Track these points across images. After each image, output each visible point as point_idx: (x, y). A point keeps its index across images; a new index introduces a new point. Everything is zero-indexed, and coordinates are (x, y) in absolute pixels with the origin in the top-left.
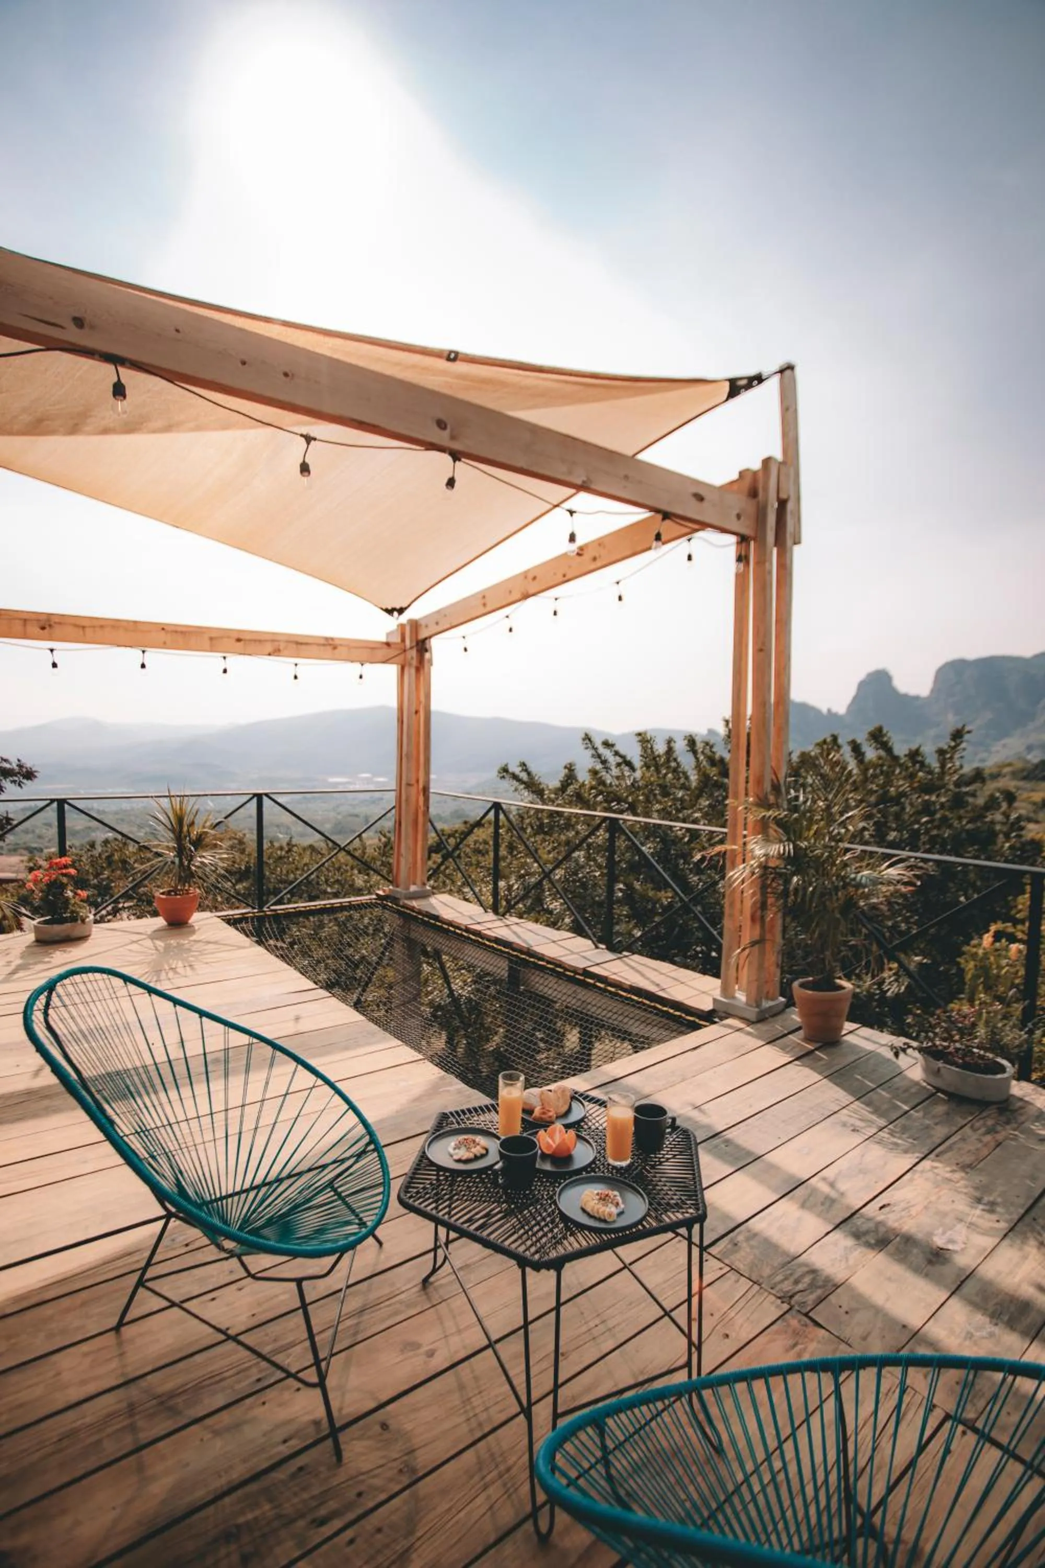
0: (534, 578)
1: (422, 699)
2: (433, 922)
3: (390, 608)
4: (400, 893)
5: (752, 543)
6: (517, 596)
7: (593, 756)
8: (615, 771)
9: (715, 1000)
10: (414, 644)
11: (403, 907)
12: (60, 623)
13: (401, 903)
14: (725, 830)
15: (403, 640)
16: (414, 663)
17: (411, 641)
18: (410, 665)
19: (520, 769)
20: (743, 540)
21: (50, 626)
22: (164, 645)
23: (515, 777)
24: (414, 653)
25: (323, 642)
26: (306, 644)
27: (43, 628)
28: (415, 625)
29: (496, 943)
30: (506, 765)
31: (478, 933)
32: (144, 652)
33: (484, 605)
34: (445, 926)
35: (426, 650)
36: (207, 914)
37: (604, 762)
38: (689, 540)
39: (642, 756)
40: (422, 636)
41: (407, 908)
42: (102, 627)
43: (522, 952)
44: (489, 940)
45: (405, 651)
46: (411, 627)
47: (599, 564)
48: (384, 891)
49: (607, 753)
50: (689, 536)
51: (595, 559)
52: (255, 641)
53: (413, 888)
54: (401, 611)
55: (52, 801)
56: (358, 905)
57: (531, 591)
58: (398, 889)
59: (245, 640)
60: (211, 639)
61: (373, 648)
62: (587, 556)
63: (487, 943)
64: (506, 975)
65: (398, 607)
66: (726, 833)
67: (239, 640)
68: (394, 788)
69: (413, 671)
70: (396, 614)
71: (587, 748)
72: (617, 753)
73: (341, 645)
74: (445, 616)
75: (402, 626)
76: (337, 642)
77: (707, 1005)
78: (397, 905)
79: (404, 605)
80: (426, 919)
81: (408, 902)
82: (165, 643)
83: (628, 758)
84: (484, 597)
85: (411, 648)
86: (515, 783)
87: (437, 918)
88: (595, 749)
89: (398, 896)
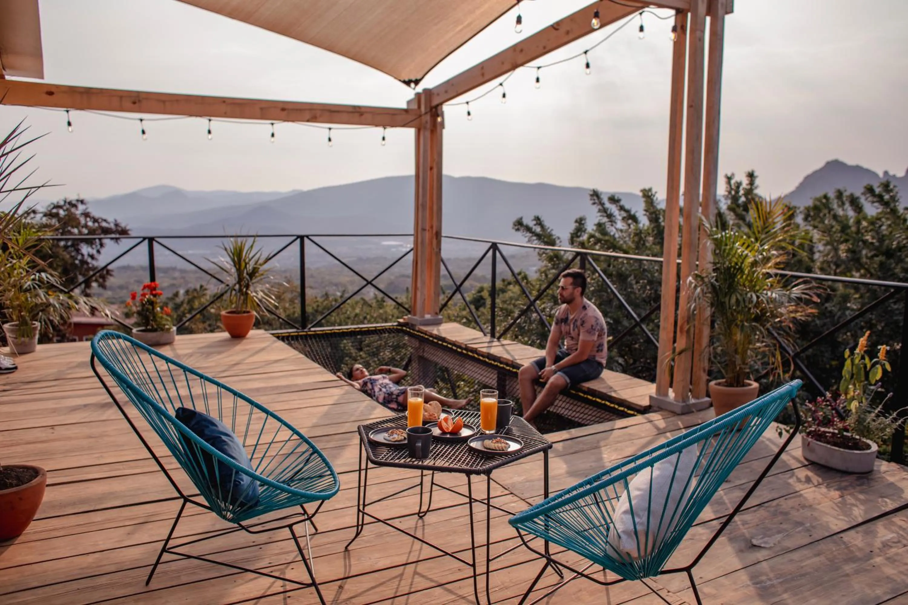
0: (522, 51)
1: (435, 157)
2: (440, 342)
3: (407, 80)
4: (417, 320)
5: (689, 15)
6: (507, 66)
7: (600, 211)
8: (620, 225)
9: (651, 398)
10: (428, 110)
11: (418, 331)
12: (147, 99)
13: (417, 329)
14: (661, 259)
15: (419, 107)
16: (429, 126)
17: (426, 108)
18: (425, 128)
19: (535, 222)
20: (680, 13)
21: (139, 101)
22: (225, 115)
23: (528, 229)
24: (428, 118)
25: (351, 110)
26: (338, 112)
27: (134, 103)
28: (428, 92)
29: (488, 358)
30: (521, 219)
31: (474, 351)
32: (210, 120)
33: (483, 75)
34: (449, 346)
35: (438, 116)
36: (261, 332)
37: (610, 216)
38: (641, 14)
39: (646, 211)
40: (435, 102)
41: (422, 333)
42: (177, 101)
43: (507, 365)
44: (483, 356)
45: (420, 116)
46: (426, 95)
47: (571, 36)
48: (404, 319)
49: (613, 209)
50: (641, 11)
51: (568, 33)
52: (297, 110)
53: (428, 316)
54: (417, 82)
55: (144, 239)
56: (383, 330)
57: (519, 62)
58: (415, 317)
59: (288, 109)
60: (262, 109)
61: (394, 115)
62: (563, 30)
63: (481, 358)
64: (496, 385)
65: (414, 79)
66: (662, 262)
67: (283, 110)
68: (412, 233)
69: (428, 134)
70: (413, 85)
71: (594, 204)
72: (622, 208)
73: (366, 112)
74: (453, 85)
75: (418, 95)
76: (363, 110)
77: (645, 402)
78: (413, 330)
79: (419, 78)
80: (435, 341)
81: (425, 328)
82: (225, 113)
83: (632, 213)
84: (482, 68)
85: (426, 113)
86: (529, 234)
87: (444, 340)
88: (602, 204)
89: (414, 323)
